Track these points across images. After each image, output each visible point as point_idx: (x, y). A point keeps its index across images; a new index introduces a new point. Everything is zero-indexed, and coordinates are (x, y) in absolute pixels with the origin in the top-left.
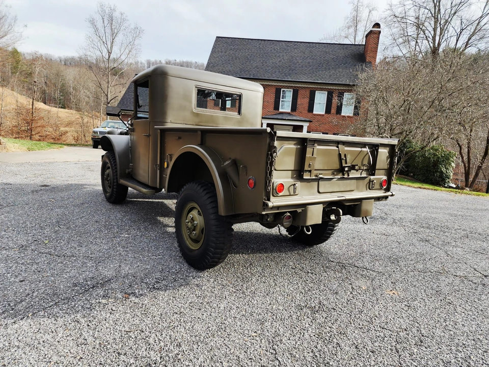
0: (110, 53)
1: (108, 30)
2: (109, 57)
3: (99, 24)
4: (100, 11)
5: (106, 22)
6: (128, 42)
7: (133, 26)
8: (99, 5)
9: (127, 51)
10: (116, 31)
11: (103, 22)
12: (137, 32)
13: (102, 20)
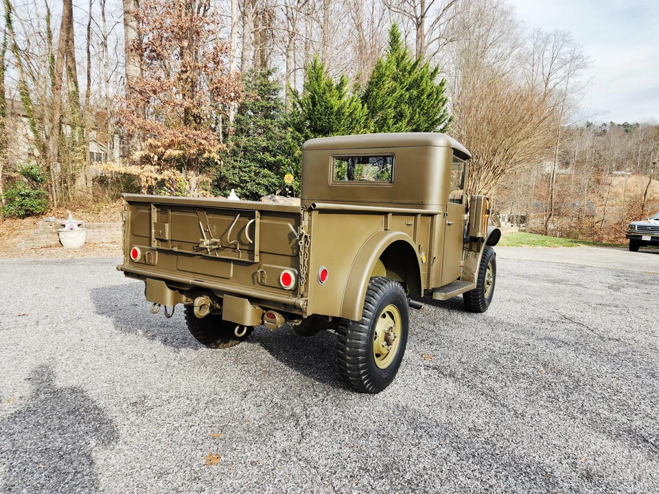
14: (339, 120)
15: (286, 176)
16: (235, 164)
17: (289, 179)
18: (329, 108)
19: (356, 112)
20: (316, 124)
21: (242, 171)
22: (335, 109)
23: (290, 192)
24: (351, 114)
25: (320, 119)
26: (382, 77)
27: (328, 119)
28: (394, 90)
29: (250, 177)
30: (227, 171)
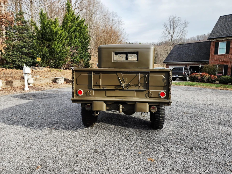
0: (172, 37)
1: (172, 27)
2: (172, 39)
3: (168, 26)
4: (169, 20)
5: (171, 24)
6: (181, 30)
7: (184, 22)
8: (169, 17)
9: (180, 34)
10: (175, 27)
11: (170, 24)
12: (186, 24)
13: (169, 24)
14: (56, 36)
15: (38, 58)
16: (9, 53)
17: (38, 59)
18: (52, 31)
19: (62, 34)
20: (47, 37)
21: (13, 56)
22: (55, 31)
23: (40, 65)
24: (61, 34)
25: (48, 35)
26: (68, 21)
27: (52, 35)
28: (72, 26)
29: (17, 59)
30: (5, 56)
